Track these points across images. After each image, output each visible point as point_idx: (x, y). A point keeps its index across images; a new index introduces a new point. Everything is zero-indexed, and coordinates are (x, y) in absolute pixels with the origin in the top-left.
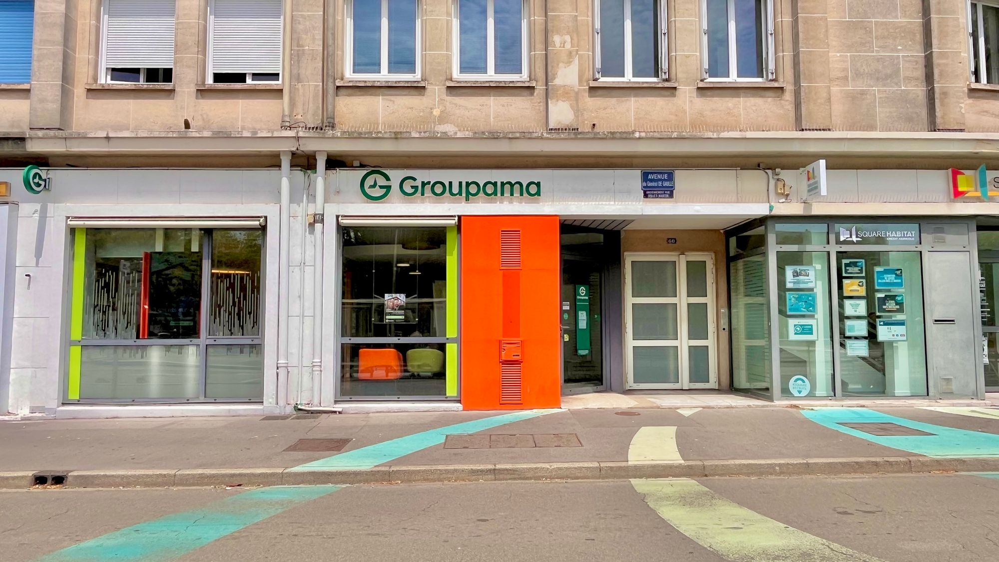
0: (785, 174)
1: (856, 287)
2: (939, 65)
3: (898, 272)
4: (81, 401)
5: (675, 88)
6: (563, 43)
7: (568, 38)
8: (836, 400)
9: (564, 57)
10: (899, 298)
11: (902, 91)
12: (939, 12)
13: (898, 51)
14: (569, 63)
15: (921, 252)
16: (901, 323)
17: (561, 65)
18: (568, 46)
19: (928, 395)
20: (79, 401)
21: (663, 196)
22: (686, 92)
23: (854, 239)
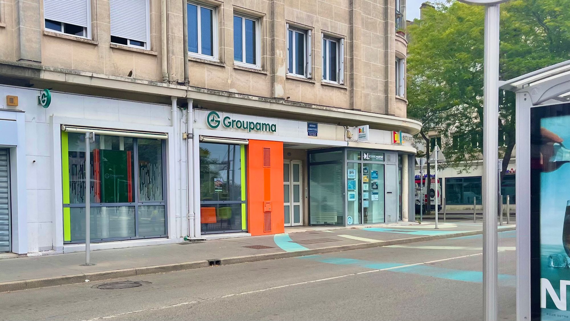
0: (350, 129)
1: (366, 179)
2: (390, 87)
3: (377, 173)
4: (72, 241)
5: (314, 83)
6: (280, 54)
7: (281, 52)
8: (362, 225)
9: (280, 62)
10: (377, 183)
11: (378, 95)
12: (390, 65)
13: (378, 78)
14: (282, 65)
15: (384, 165)
16: (377, 194)
17: (279, 65)
18: (282, 56)
19: (385, 222)
20: (71, 242)
21: (314, 135)
22: (318, 85)
23: (368, 158)
